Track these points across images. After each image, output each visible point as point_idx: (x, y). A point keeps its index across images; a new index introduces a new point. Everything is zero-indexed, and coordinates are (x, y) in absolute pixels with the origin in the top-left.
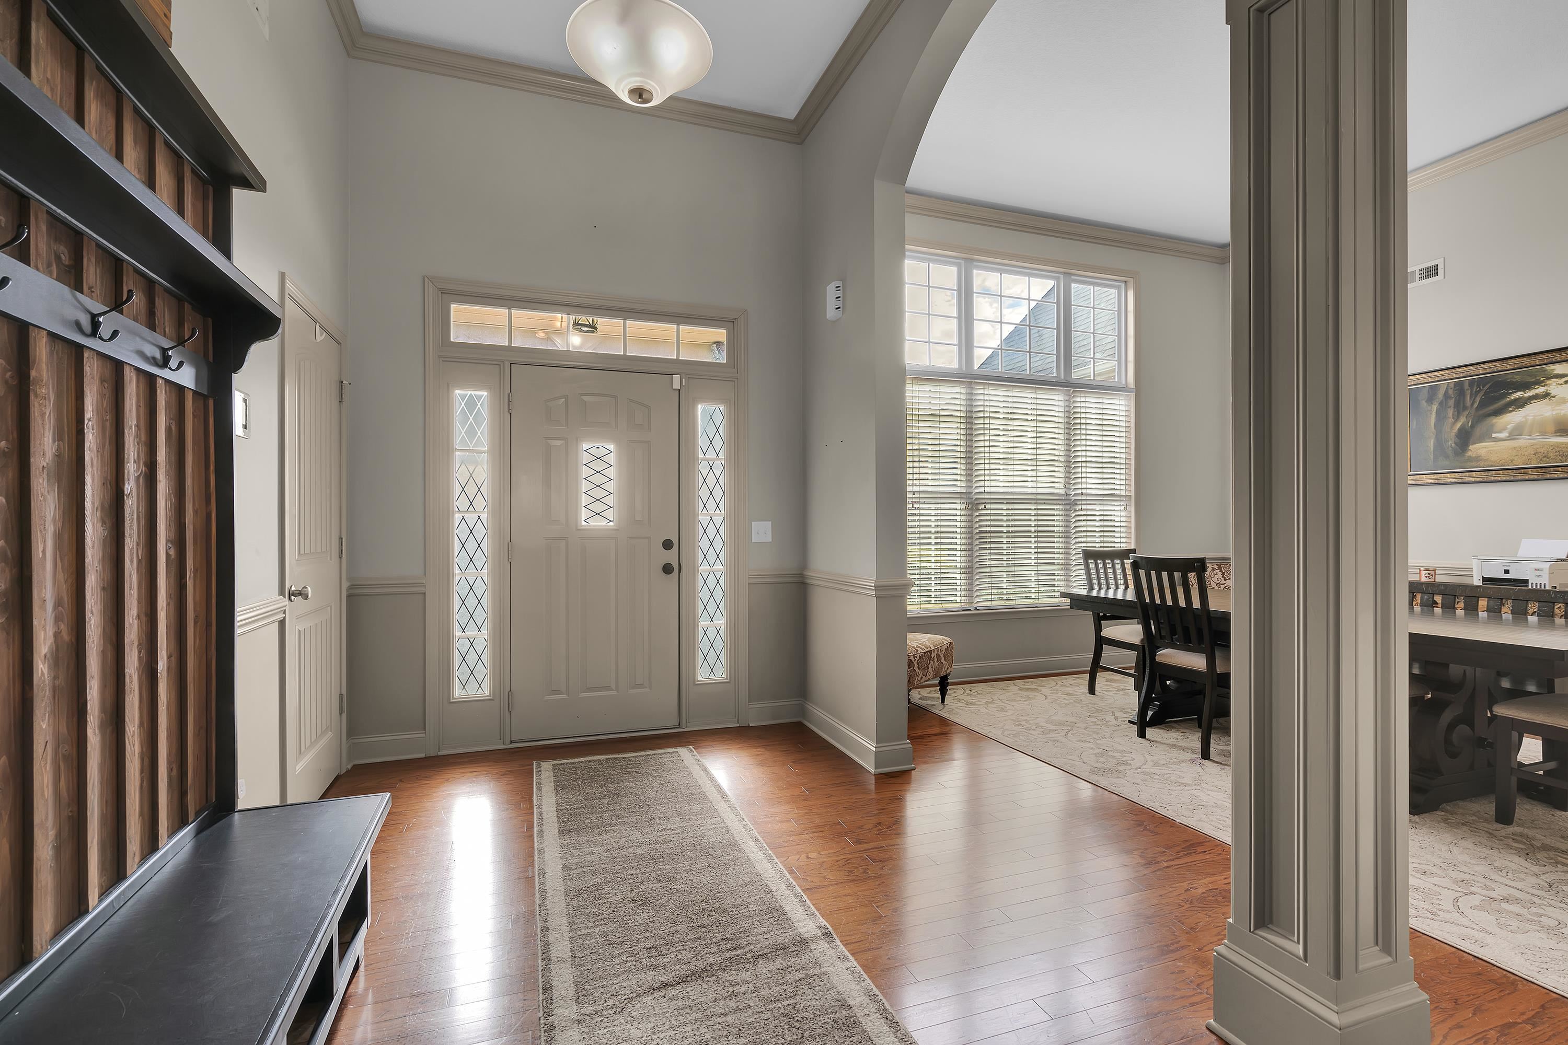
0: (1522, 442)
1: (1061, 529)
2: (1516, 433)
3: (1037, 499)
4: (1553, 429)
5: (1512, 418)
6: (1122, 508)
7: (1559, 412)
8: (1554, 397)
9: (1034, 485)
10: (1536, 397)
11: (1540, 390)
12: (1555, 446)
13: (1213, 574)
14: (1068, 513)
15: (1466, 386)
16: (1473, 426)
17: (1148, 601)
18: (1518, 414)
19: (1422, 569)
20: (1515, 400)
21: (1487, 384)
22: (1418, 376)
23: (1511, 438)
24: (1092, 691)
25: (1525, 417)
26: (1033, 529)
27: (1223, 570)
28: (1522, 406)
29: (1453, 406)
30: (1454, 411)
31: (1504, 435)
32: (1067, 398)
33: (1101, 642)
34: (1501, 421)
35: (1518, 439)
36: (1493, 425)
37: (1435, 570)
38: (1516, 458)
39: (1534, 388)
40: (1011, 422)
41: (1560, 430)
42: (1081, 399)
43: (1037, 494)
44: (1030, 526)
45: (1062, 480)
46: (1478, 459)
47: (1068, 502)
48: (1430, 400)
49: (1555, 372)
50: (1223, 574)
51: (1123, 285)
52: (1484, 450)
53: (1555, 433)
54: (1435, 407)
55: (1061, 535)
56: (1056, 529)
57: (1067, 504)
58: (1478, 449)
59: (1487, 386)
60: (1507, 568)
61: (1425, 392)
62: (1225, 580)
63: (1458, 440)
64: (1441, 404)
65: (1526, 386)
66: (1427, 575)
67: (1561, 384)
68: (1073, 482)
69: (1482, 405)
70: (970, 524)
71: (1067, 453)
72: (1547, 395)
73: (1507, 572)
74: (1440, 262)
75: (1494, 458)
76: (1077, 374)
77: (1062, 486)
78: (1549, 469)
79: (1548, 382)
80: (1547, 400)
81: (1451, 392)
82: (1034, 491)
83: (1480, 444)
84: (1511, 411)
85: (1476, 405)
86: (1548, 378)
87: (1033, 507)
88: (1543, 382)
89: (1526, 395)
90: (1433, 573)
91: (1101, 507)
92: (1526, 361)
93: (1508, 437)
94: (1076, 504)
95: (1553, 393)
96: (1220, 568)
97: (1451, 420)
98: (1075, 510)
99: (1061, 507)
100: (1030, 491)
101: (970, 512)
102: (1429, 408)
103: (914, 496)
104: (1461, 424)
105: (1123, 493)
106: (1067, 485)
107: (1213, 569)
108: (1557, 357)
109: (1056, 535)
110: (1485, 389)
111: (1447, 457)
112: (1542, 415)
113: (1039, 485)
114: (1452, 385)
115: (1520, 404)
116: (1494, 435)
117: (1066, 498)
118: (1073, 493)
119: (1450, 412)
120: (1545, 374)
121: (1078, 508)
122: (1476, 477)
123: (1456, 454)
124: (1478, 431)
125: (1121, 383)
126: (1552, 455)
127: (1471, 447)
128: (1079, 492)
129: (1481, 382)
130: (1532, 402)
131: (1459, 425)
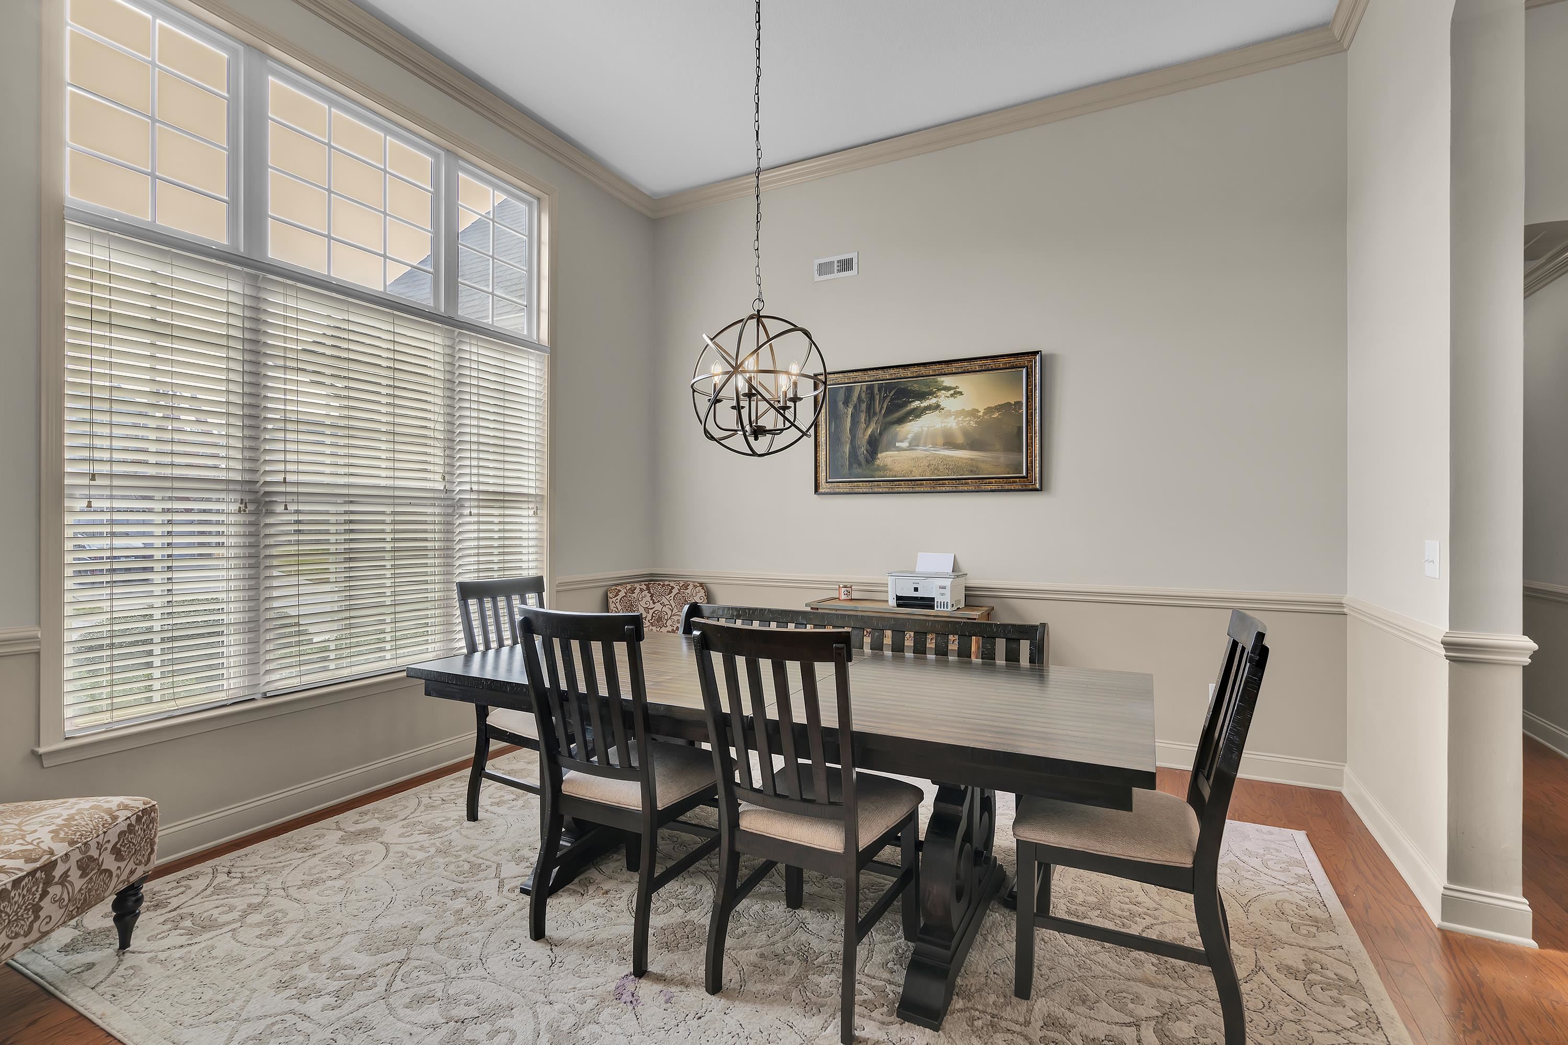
0: (919, 453)
1: (437, 544)
2: (914, 444)
3: (394, 497)
4: (942, 443)
5: (911, 428)
6: (531, 513)
7: (946, 424)
8: (943, 409)
9: (390, 473)
10: (929, 408)
11: (932, 401)
12: (944, 458)
13: (641, 596)
14: (450, 520)
15: (876, 391)
16: (881, 434)
17: (547, 685)
18: (916, 424)
19: (841, 586)
20: (914, 409)
21: (892, 390)
22: (836, 375)
23: (910, 448)
24: (472, 815)
25: (922, 427)
26: (388, 546)
27: (652, 591)
28: (919, 416)
29: (865, 410)
30: (866, 416)
31: (905, 445)
32: (448, 343)
33: (486, 733)
34: (902, 429)
35: (915, 450)
36: (896, 434)
37: (851, 587)
38: (914, 469)
39: (928, 399)
40: (344, 365)
41: (947, 443)
42: (470, 348)
43: (394, 488)
44: (383, 540)
45: (440, 469)
46: (884, 468)
47: (450, 502)
48: (846, 403)
49: (944, 384)
50: (652, 596)
51: (535, 202)
52: (890, 459)
53: (944, 445)
54: (850, 410)
55: (437, 553)
56: (429, 545)
57: (448, 506)
58: (886, 458)
59: (892, 393)
60: (916, 586)
61: (842, 393)
62: (654, 603)
63: (869, 448)
64: (855, 407)
65: (922, 396)
66: (846, 592)
67: (948, 397)
68: (458, 472)
69: (889, 411)
70: (253, 540)
71: (448, 427)
72: (937, 407)
73: (916, 589)
74: (853, 255)
75: (897, 468)
76: (465, 311)
77: (438, 477)
78: (939, 482)
79: (939, 394)
80: (938, 411)
81: (863, 395)
82: (390, 483)
83: (887, 453)
84: (911, 421)
85: (883, 412)
86: (939, 390)
87: (388, 509)
88: (935, 393)
89: (922, 405)
90: (849, 590)
91: (501, 512)
92: (923, 370)
93: (908, 447)
94: (462, 506)
95: (943, 405)
96: (648, 589)
97: (863, 426)
98: (461, 515)
99: (437, 510)
100: (383, 483)
101: (253, 518)
102: (846, 411)
103: (92, 483)
104: (871, 429)
105: (532, 491)
106: (448, 475)
107: (641, 590)
108: (946, 369)
109: (431, 554)
110: (891, 395)
111: (860, 465)
112: (934, 426)
113: (398, 474)
114: (864, 388)
115: (918, 413)
116: (897, 444)
117: (446, 496)
118: (458, 489)
119: (863, 416)
120: (936, 385)
121: (466, 512)
122: (884, 487)
123: (867, 462)
124: (885, 438)
125: (531, 337)
126: (941, 468)
127: (879, 455)
128: (467, 487)
129: (886, 388)
130: (927, 412)
131: (869, 431)
